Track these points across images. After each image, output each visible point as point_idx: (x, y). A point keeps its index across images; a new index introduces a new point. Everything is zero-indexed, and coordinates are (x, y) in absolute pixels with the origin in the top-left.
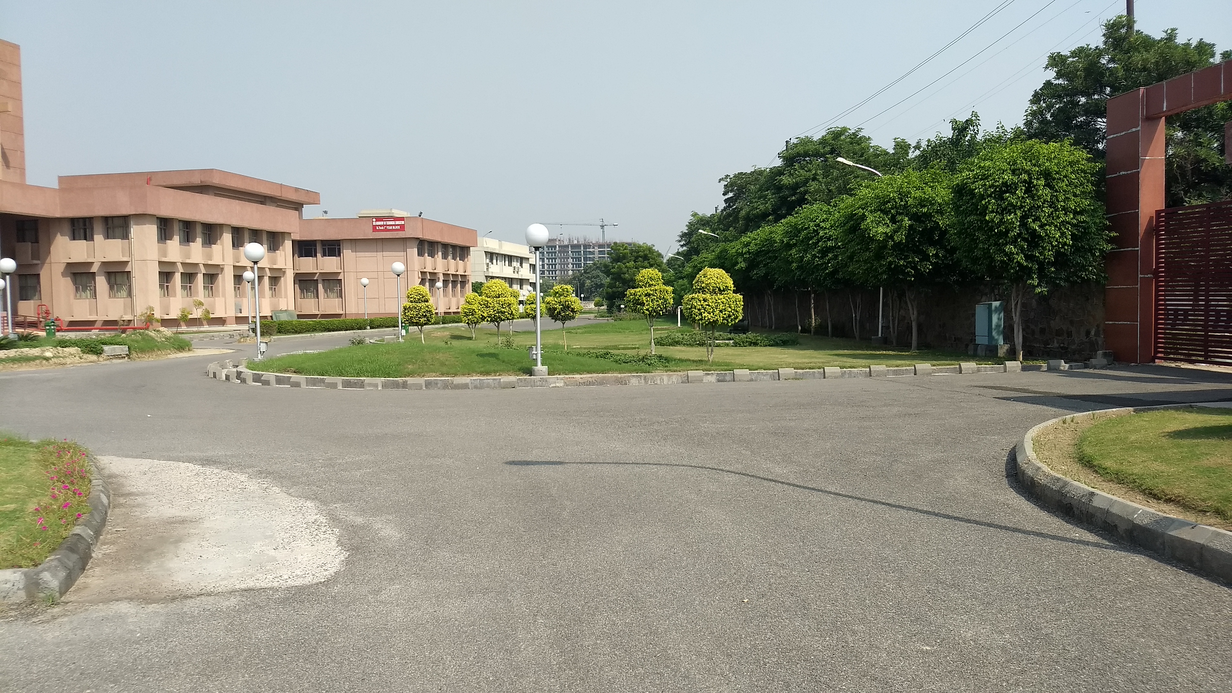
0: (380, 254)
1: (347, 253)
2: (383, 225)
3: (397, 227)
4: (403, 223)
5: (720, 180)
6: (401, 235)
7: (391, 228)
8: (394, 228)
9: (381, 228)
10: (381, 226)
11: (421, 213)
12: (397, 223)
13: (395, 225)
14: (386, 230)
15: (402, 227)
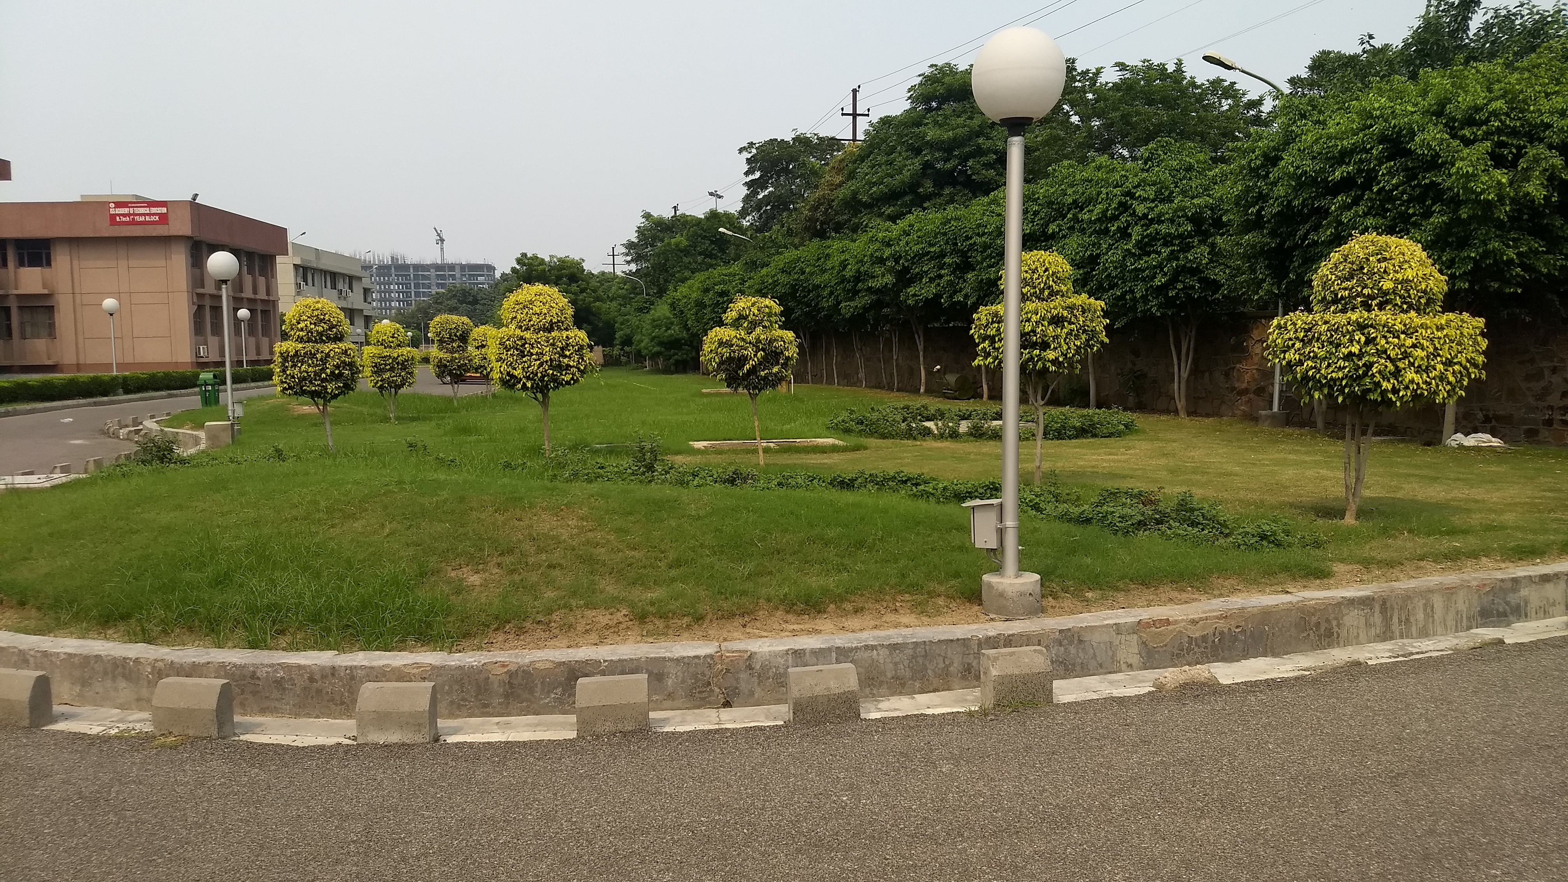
0: (123, 263)
1: (61, 259)
2: (129, 215)
3: (153, 218)
4: (164, 210)
5: (741, 150)
6: (161, 230)
7: (142, 219)
8: (148, 219)
9: (124, 219)
10: (124, 215)
11: (197, 195)
12: (154, 210)
13: (150, 215)
14: (134, 223)
15: (163, 218)
